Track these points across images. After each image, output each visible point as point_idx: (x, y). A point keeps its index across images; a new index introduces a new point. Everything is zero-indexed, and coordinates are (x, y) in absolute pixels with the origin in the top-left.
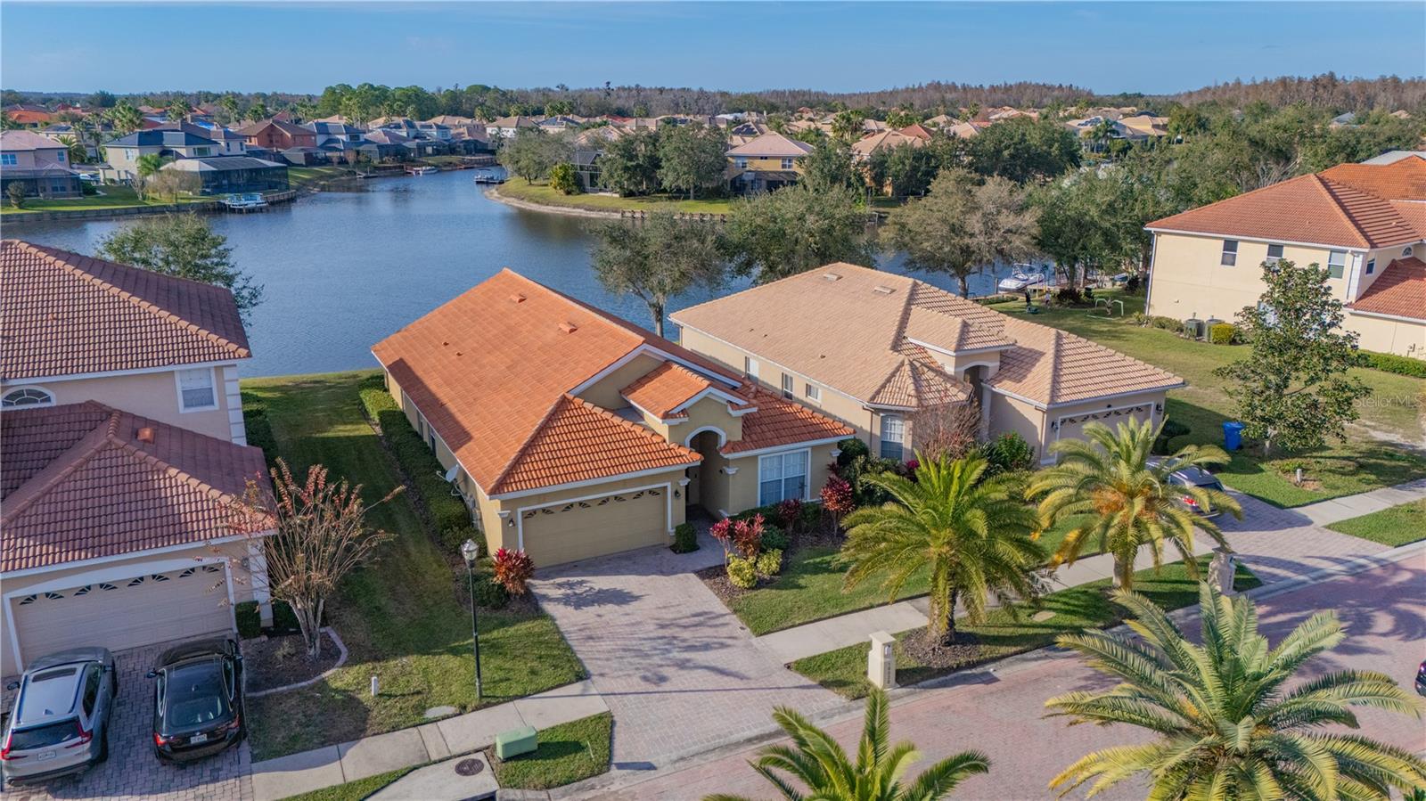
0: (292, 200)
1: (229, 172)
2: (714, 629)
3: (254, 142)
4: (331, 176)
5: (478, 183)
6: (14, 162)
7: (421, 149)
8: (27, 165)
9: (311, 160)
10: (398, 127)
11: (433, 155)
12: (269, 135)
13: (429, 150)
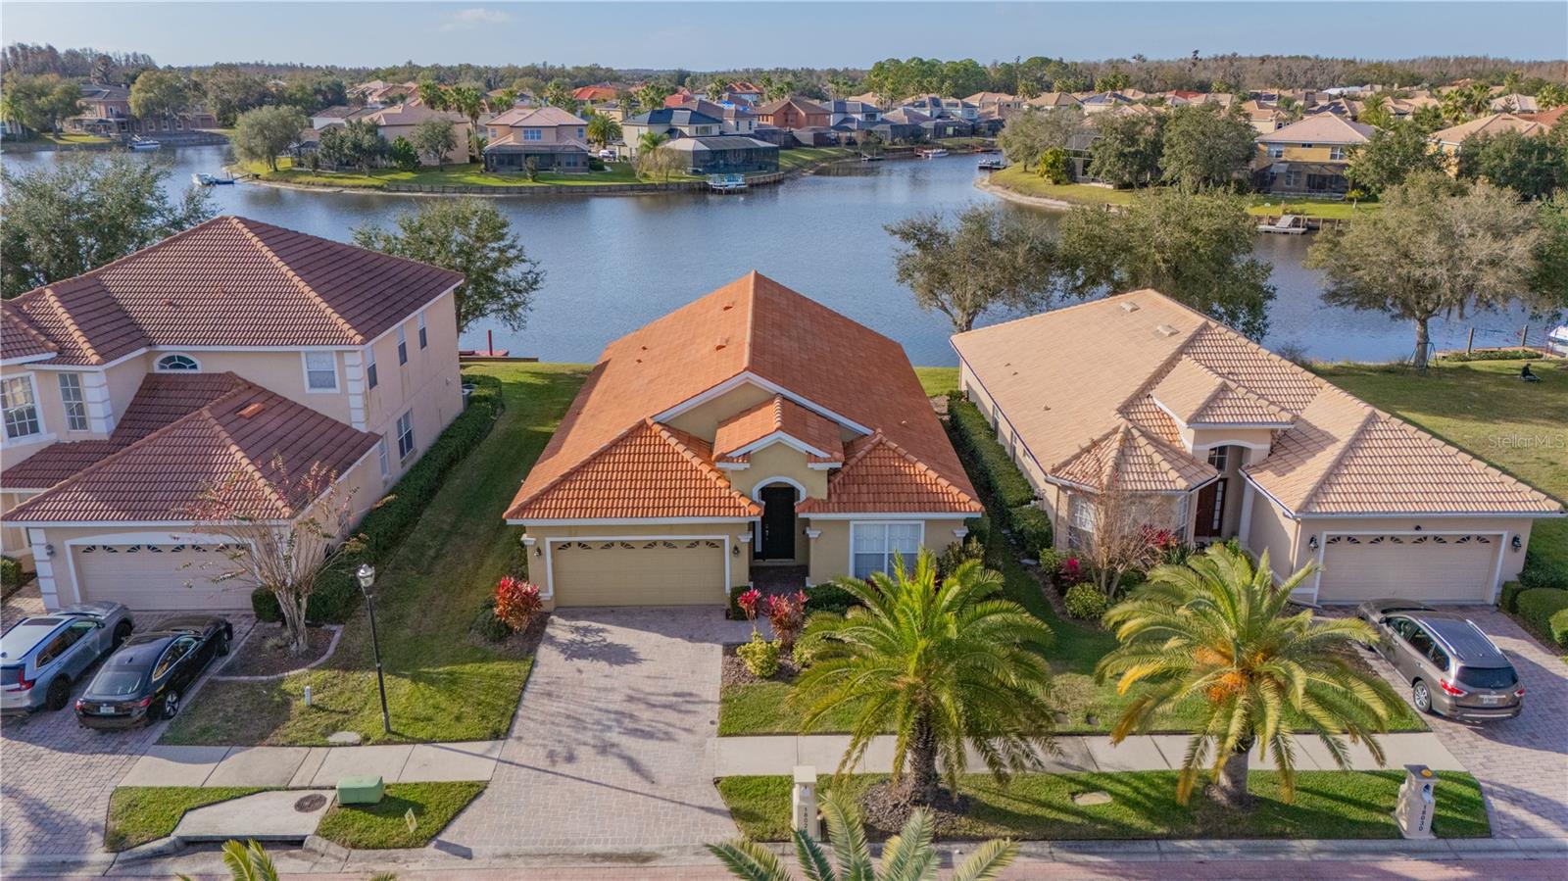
0: (778, 182)
1: (725, 151)
2: (681, 716)
3: (770, 121)
4: (836, 158)
5: (981, 168)
6: (539, 138)
7: (939, 131)
8: (549, 140)
9: (821, 140)
10: (923, 105)
11: (954, 135)
12: (785, 114)
13: (950, 130)
